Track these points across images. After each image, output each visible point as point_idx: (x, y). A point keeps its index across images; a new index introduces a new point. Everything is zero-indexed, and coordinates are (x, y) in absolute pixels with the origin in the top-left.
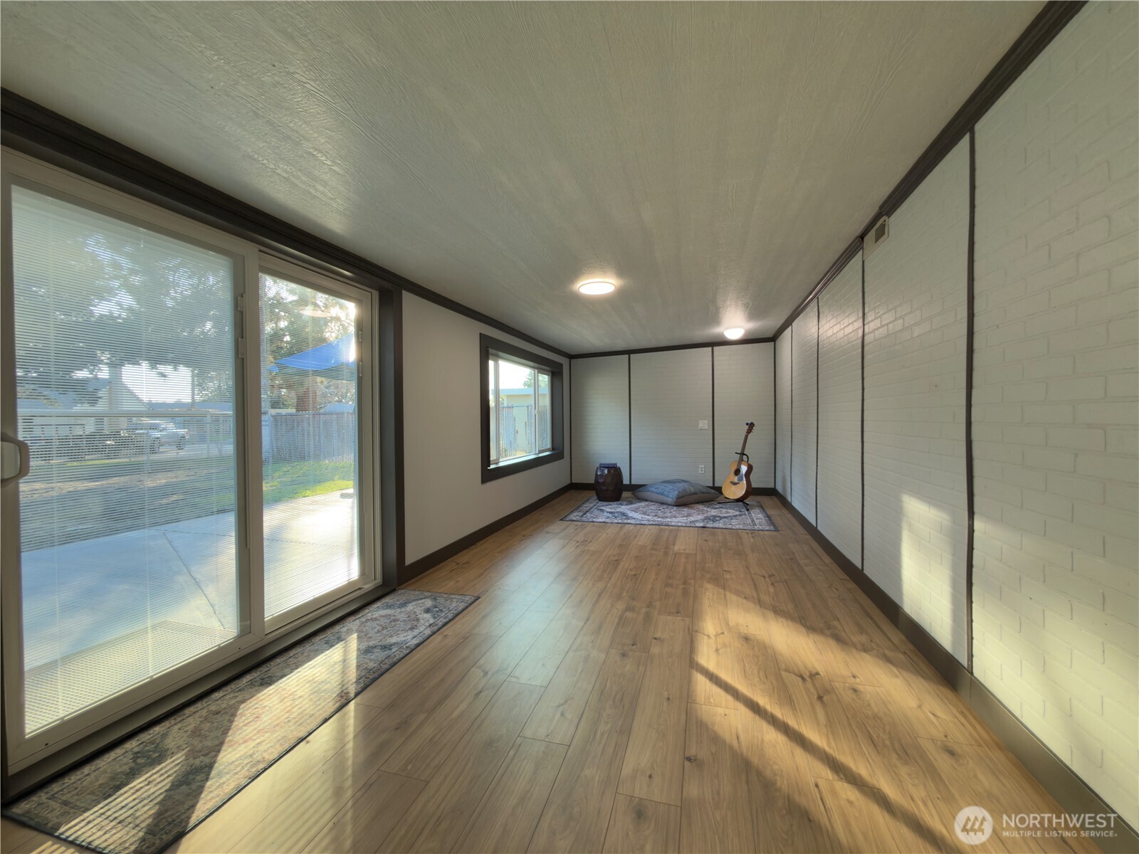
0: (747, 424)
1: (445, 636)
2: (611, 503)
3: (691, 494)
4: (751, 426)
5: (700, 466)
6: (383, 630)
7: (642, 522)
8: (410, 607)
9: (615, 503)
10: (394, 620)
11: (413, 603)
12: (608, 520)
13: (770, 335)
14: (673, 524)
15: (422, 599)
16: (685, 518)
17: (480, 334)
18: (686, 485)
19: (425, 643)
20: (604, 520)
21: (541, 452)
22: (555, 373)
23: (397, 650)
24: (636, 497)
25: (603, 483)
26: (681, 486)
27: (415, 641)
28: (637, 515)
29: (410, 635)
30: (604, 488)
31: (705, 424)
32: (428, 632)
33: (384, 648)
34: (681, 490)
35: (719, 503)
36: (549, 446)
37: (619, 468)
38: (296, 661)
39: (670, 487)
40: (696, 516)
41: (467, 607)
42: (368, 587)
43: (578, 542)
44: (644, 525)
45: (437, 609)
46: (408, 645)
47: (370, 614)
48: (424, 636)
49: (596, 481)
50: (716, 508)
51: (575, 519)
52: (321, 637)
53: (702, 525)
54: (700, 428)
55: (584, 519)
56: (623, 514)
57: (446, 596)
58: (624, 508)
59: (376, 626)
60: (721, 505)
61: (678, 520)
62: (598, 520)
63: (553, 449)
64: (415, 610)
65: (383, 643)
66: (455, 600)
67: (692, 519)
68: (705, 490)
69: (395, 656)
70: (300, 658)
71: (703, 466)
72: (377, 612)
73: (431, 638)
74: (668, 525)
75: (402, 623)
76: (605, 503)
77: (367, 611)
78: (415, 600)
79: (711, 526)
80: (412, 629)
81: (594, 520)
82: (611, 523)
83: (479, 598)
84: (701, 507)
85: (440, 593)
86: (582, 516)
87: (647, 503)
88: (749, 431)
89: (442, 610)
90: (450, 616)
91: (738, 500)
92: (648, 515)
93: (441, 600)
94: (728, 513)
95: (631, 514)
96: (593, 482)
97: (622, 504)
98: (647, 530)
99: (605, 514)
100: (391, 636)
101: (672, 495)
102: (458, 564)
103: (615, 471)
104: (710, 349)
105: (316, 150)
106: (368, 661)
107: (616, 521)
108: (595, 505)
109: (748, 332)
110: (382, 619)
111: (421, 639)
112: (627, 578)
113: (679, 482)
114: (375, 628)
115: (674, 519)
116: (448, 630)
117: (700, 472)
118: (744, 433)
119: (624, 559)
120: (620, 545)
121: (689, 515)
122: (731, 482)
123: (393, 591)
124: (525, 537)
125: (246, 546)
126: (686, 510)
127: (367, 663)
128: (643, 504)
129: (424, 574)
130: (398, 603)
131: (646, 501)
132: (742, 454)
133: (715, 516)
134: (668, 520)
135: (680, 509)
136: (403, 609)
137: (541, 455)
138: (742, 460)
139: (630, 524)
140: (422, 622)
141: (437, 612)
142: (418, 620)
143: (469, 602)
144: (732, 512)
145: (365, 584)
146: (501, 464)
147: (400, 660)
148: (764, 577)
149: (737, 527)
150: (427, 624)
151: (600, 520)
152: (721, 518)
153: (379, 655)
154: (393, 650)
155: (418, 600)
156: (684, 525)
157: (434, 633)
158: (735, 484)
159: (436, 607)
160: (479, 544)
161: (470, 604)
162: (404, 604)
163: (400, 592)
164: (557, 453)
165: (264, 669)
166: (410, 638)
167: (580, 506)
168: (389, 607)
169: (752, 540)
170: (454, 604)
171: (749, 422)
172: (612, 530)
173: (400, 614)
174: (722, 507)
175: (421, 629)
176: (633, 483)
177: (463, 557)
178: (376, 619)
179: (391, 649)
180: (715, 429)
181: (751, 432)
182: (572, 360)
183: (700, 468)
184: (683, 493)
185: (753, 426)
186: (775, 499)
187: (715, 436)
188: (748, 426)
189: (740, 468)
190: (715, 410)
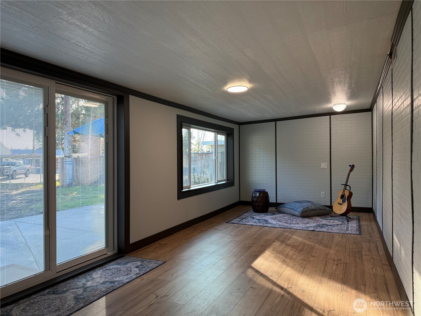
0: (350, 166)
1: (143, 279)
2: (261, 214)
3: (312, 210)
4: (352, 167)
5: (322, 192)
6: (113, 274)
7: (275, 226)
8: (129, 265)
9: (264, 214)
10: (119, 271)
11: (131, 263)
12: (254, 224)
13: (368, 107)
14: (294, 228)
15: (136, 261)
16: (304, 225)
17: (177, 115)
18: (309, 204)
19: (132, 282)
20: (252, 224)
21: (218, 182)
22: (229, 134)
23: (117, 284)
24: (278, 210)
25: (256, 202)
26: (306, 205)
27: (127, 281)
28: (274, 222)
29: (126, 277)
30: (257, 204)
31: (325, 165)
32: (135, 277)
33: (112, 282)
34: (305, 207)
35: (331, 216)
36: (225, 178)
37: (267, 192)
38: (70, 285)
39: (298, 205)
40: (311, 224)
41: (158, 267)
42: (110, 254)
43: (231, 235)
44: (276, 227)
45: (142, 267)
46: (123, 282)
47: (108, 267)
48: (132, 279)
49: (253, 200)
50: (327, 220)
51: (235, 222)
52: (83, 276)
53: (312, 229)
55: (240, 222)
56: (266, 221)
57: (149, 260)
58: (268, 217)
59: (110, 272)
60: (331, 218)
61: (299, 225)
62: (248, 224)
63: (228, 180)
64: (131, 266)
65: (111, 280)
66: (153, 263)
67: (308, 225)
68: (322, 208)
69: (116, 286)
70: (72, 284)
71: (324, 192)
72: (112, 266)
73: (135, 280)
74: (291, 229)
75: (123, 272)
76: (257, 214)
77: (107, 265)
78: (132, 262)
79: (319, 230)
80: (127, 275)
81: (246, 223)
82: (256, 225)
83: (165, 262)
84: (318, 218)
85: (146, 259)
86: (240, 221)
87: (284, 215)
88: (351, 170)
89: (144, 267)
90: (148, 270)
91: (342, 215)
92: (281, 222)
93: (145, 262)
94: (334, 222)
95: (270, 221)
96: (251, 200)
97: (267, 215)
98: (276, 231)
99: (255, 220)
100: (116, 278)
101: (299, 210)
102: (161, 244)
103: (264, 194)
104: (329, 117)
105: (77, 42)
106: (103, 288)
107: (259, 225)
108: (250, 215)
109: (347, 107)
110: (113, 270)
111: (130, 280)
112: (251, 257)
113: (305, 202)
114: (109, 273)
115: (297, 225)
116: (145, 277)
118: (348, 172)
119: (254, 247)
120: (255, 238)
121: (307, 223)
122: (338, 203)
123: (122, 257)
124: (202, 231)
125: (48, 228)
126: (307, 220)
127: (102, 289)
128: (281, 215)
129: (141, 249)
130: (124, 262)
131: (284, 213)
132: (346, 185)
133: (323, 225)
134: (292, 225)
135: (304, 219)
136: (125, 266)
137: (219, 183)
138: (346, 189)
139: (267, 226)
140: (133, 272)
141: (142, 268)
142: (131, 271)
143: (160, 264)
144: (337, 222)
145: (108, 252)
146: (191, 189)
147: (117, 288)
148: (334, 260)
149: (335, 231)
150: (135, 273)
151: (250, 224)
152: (327, 225)
153: (109, 285)
154: (115, 284)
155: (134, 262)
156: (301, 228)
157: (137, 278)
158: (340, 204)
159: (142, 266)
160: (174, 234)
161: (160, 265)
162: (126, 263)
163: (126, 257)
164: (230, 183)
165: (55, 287)
166: (124, 279)
167: (241, 215)
168: (118, 264)
169: (340, 239)
170: (152, 265)
171: (351, 165)
172: (253, 230)
173: (123, 268)
174: (332, 219)
175: (131, 275)
176: (278, 202)
177: (163, 241)
178: (110, 269)
179: (115, 283)
180: (332, 168)
181: (352, 171)
182: (240, 126)
183: (322, 194)
184: (306, 209)
185: (354, 167)
186: (371, 215)
187: (332, 173)
188: (351, 167)
189: (344, 194)
190: (332, 157)
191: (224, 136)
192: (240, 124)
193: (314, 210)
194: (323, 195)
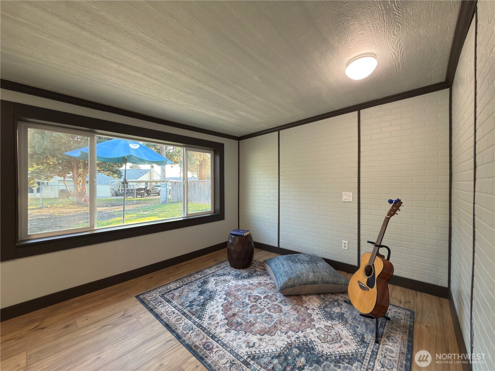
0: (391, 201)
3: (308, 284)
4: (396, 205)
5: (344, 241)
13: (441, 78)
18: (305, 268)
21: (191, 215)
22: (216, 150)
24: (264, 266)
26: (299, 269)
31: (349, 196)
35: (346, 302)
39: (287, 267)
54: (343, 200)
58: (229, 285)
60: (343, 311)
63: (215, 212)
68: (331, 280)
71: (347, 242)
84: (314, 305)
88: (392, 213)
104: (356, 113)
113: (302, 263)
117: (343, 248)
118: (385, 214)
121: (273, 328)
122: (359, 282)
128: (258, 280)
132: (379, 245)
138: (379, 254)
158: (363, 288)
167: (200, 271)
171: (394, 199)
174: (342, 316)
176: (281, 246)
180: (361, 202)
181: (394, 213)
182: (240, 141)
183: (343, 245)
184: (294, 281)
185: (400, 205)
186: (445, 301)
187: (361, 210)
188: (392, 205)
189: (373, 265)
190: (361, 181)
191: (210, 154)
192: (239, 139)
193: (311, 283)
194: (345, 247)
